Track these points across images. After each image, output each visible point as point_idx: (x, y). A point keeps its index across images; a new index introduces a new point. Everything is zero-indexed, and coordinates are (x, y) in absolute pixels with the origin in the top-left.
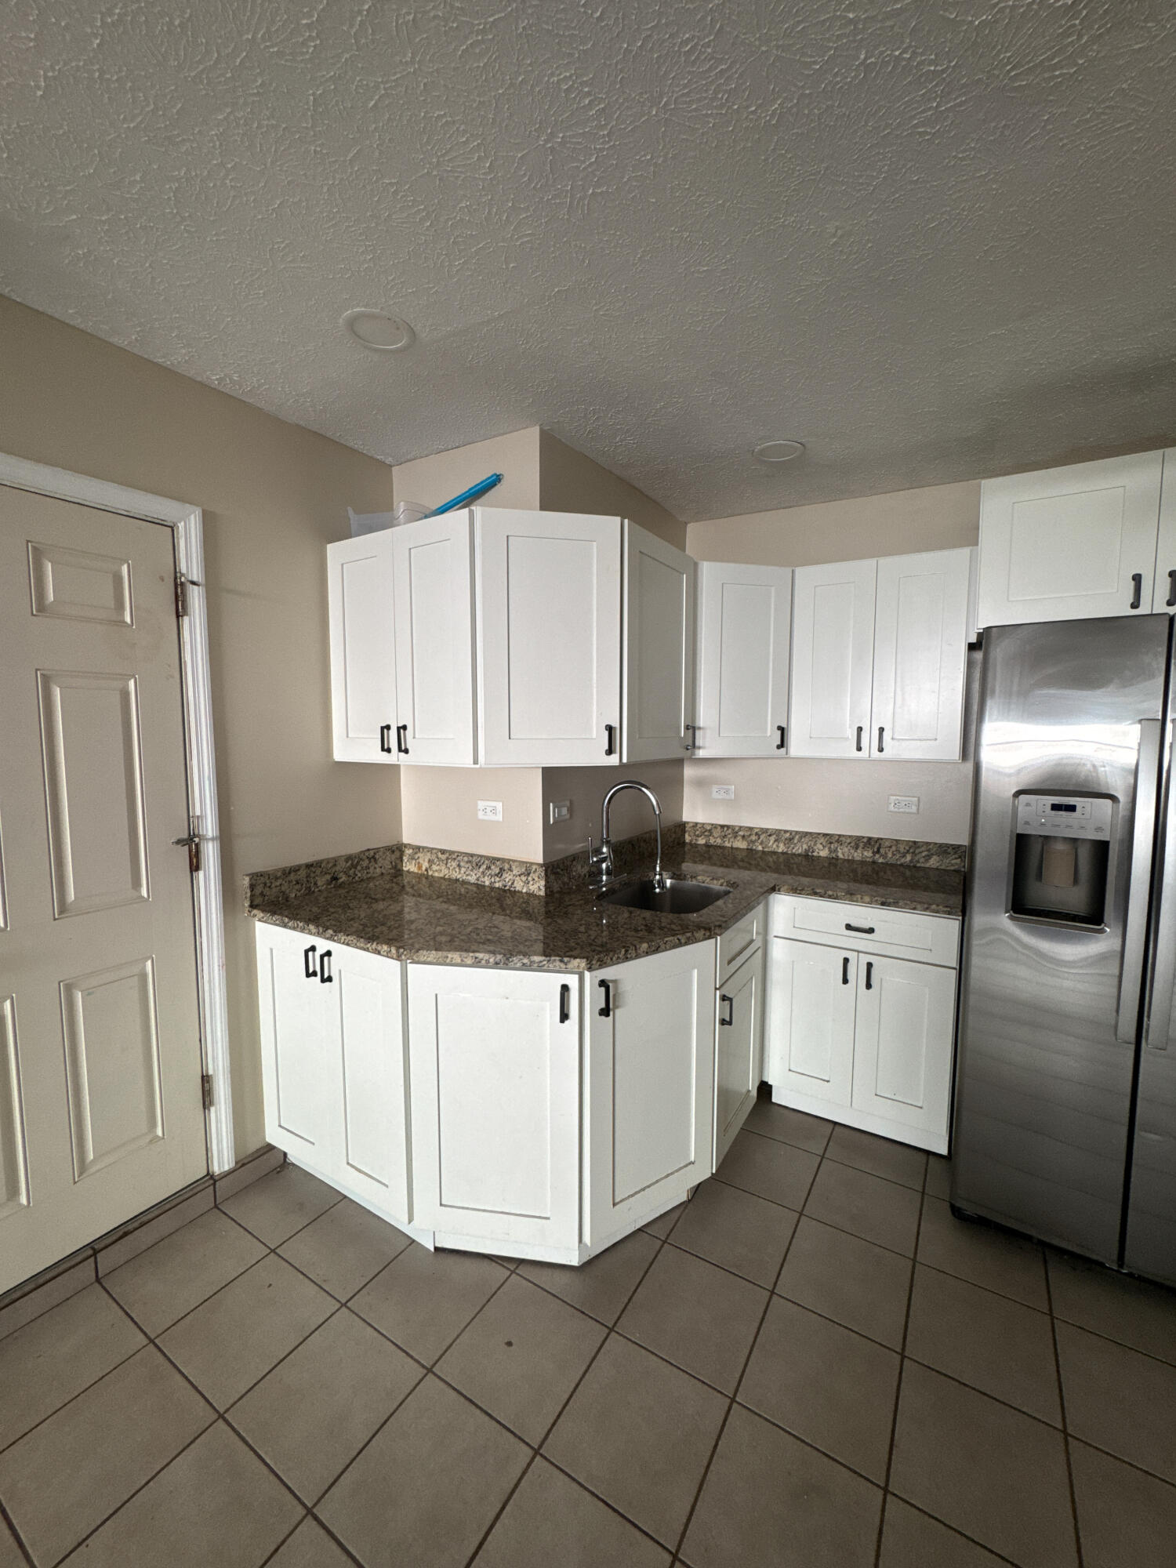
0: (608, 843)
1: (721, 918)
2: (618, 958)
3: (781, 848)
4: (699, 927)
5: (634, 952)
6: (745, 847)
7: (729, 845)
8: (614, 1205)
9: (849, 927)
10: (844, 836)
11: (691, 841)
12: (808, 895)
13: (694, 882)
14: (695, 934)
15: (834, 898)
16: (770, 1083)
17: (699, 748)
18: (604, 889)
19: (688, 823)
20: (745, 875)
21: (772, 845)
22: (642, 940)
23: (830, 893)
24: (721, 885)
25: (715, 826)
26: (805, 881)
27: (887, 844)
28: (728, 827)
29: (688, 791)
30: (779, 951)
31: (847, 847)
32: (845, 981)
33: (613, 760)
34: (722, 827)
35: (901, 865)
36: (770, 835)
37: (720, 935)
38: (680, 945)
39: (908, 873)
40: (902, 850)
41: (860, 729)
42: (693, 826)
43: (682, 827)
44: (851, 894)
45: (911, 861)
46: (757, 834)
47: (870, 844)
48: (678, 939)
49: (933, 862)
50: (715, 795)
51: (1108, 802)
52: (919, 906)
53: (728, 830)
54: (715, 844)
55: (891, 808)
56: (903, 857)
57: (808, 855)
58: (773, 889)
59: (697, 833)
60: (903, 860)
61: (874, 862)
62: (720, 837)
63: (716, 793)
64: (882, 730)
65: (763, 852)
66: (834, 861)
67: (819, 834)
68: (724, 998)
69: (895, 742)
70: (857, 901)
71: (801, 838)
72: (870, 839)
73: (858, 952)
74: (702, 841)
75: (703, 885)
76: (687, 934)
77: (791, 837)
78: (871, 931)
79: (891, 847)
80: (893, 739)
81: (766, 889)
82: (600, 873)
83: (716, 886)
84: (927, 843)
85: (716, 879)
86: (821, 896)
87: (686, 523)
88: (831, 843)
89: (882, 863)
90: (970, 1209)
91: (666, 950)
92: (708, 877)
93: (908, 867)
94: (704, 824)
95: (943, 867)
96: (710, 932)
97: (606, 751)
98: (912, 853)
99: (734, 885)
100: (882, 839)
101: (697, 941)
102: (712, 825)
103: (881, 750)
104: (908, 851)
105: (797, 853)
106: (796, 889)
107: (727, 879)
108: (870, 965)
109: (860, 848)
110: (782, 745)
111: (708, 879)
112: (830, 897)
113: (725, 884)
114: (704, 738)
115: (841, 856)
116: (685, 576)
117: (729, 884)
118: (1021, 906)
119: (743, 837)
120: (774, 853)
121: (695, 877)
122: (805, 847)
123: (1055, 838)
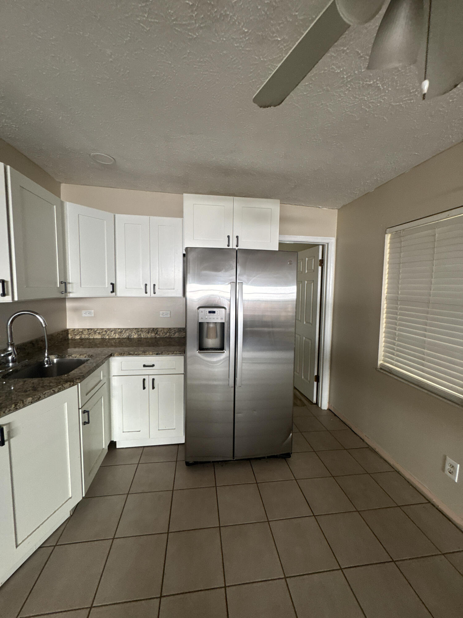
0: (12, 345)
1: (80, 374)
2: (10, 410)
3: (117, 336)
4: (66, 381)
5: (22, 404)
6: (100, 338)
7: (92, 338)
8: (17, 547)
9: (144, 366)
10: (143, 328)
11: (72, 338)
12: (127, 355)
13: (71, 358)
14: (64, 385)
15: (138, 355)
16: (114, 441)
17: (70, 293)
18: (11, 370)
19: (70, 329)
20: (99, 350)
21: (113, 335)
22: (28, 396)
23: (136, 353)
24: (85, 357)
25: (84, 330)
26: (126, 349)
27: (160, 330)
28: (91, 329)
29: (69, 314)
30: (115, 382)
31: (145, 333)
32: (144, 388)
33: (8, 299)
34: (88, 329)
35: (166, 337)
36: (112, 331)
37: (80, 383)
38: (55, 393)
39: (168, 340)
40: (165, 332)
41: (146, 285)
42: (73, 330)
43: (67, 331)
44: (145, 352)
45: (169, 336)
46: (105, 331)
47: (154, 331)
48: (53, 390)
49: (177, 335)
50: (84, 315)
51: (224, 309)
52: (170, 353)
53: (91, 330)
54: (85, 338)
55: (161, 316)
56: (166, 334)
57: (129, 338)
58: (111, 355)
59: (75, 333)
60: (166, 336)
61: (156, 338)
62: (87, 334)
63: (84, 314)
64: (154, 285)
65: (109, 339)
66: (140, 339)
67: (133, 328)
68: (84, 412)
69: (160, 290)
70: (147, 355)
71: (126, 331)
72: (153, 329)
73: (149, 375)
74: (78, 337)
75: (76, 358)
76: (60, 386)
77: (121, 331)
78: (153, 366)
79: (161, 331)
80: (159, 289)
81: (107, 356)
82: (8, 362)
83: (82, 358)
84: (174, 328)
85: (82, 355)
86: (132, 355)
87: (60, 183)
88: (138, 332)
89: (159, 337)
90: (191, 461)
91: (45, 398)
92: (78, 354)
93: (168, 338)
94: (79, 329)
95: (180, 337)
96: (74, 383)
97: (1, 294)
98: (169, 332)
99: (91, 356)
100: (158, 328)
101: (65, 389)
102: (83, 329)
103: (155, 293)
104: (168, 332)
105: (124, 337)
106: (122, 353)
107: (88, 354)
108: (153, 380)
109: (150, 333)
110: (113, 292)
111: (78, 356)
112: (136, 355)
113: (87, 356)
114: (72, 288)
115: (142, 336)
116: (55, 206)
117: (89, 356)
118: (202, 348)
119: (99, 333)
120: (114, 339)
121: (71, 356)
122: (127, 334)
123: (210, 323)
